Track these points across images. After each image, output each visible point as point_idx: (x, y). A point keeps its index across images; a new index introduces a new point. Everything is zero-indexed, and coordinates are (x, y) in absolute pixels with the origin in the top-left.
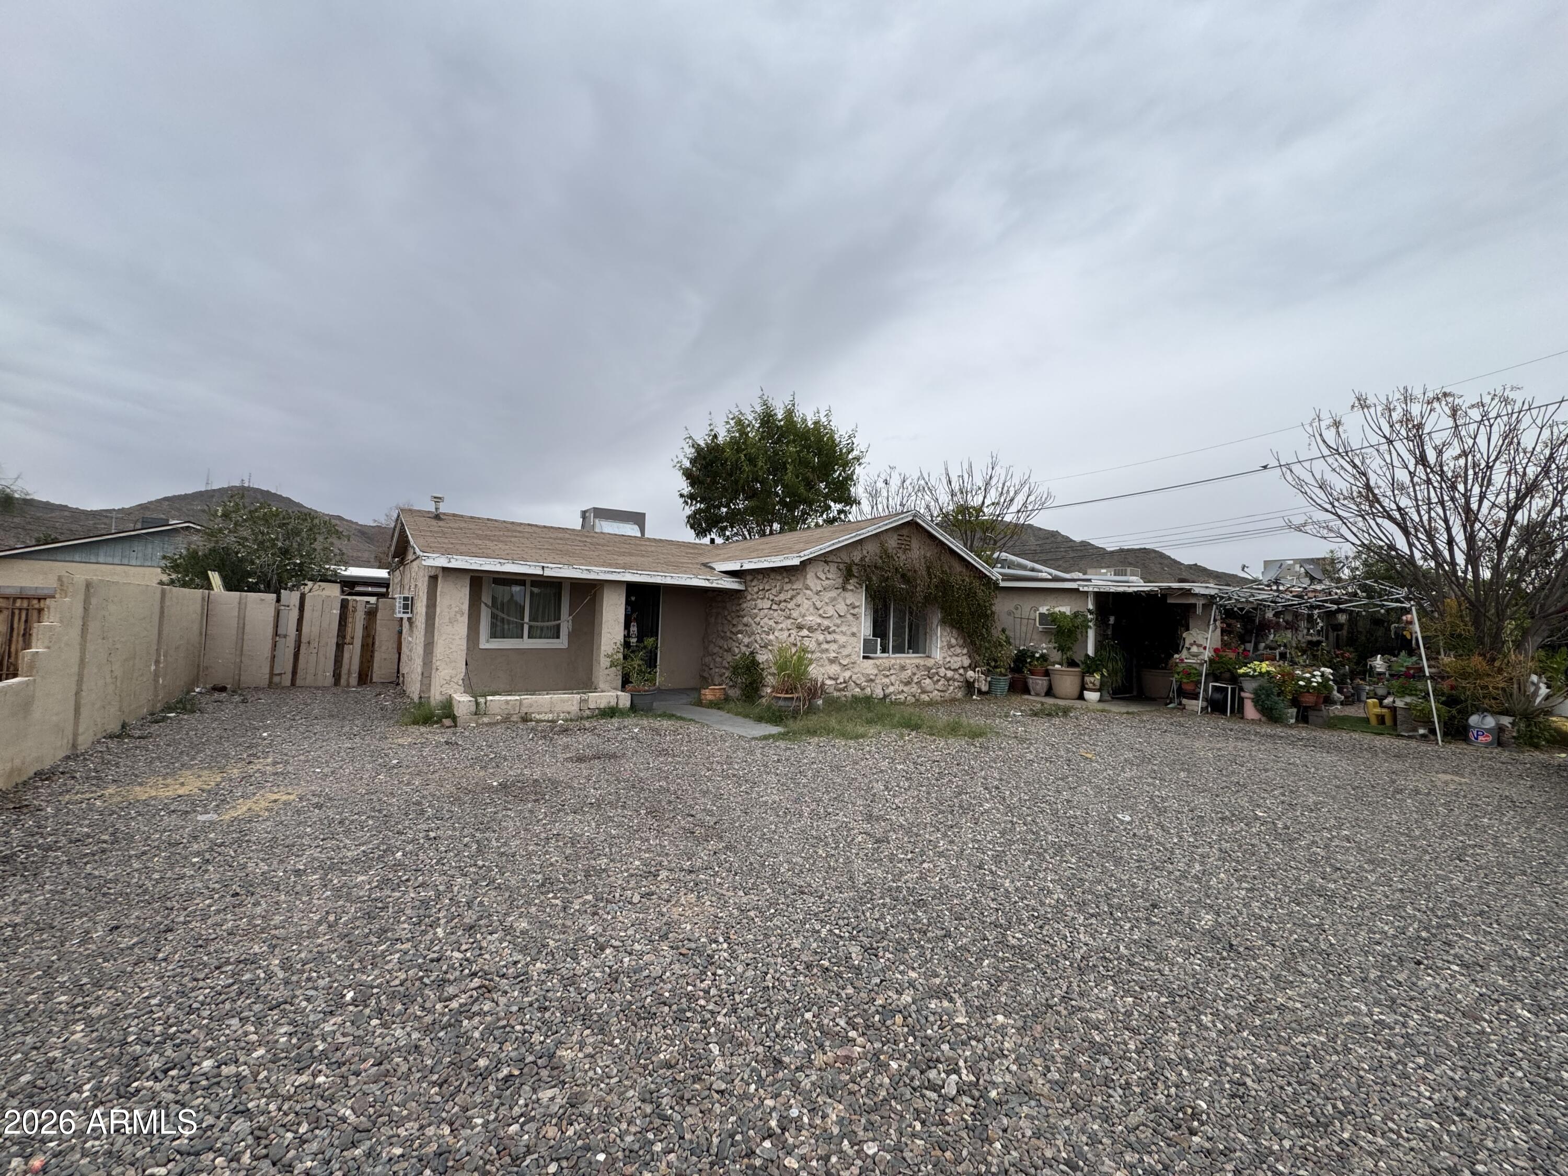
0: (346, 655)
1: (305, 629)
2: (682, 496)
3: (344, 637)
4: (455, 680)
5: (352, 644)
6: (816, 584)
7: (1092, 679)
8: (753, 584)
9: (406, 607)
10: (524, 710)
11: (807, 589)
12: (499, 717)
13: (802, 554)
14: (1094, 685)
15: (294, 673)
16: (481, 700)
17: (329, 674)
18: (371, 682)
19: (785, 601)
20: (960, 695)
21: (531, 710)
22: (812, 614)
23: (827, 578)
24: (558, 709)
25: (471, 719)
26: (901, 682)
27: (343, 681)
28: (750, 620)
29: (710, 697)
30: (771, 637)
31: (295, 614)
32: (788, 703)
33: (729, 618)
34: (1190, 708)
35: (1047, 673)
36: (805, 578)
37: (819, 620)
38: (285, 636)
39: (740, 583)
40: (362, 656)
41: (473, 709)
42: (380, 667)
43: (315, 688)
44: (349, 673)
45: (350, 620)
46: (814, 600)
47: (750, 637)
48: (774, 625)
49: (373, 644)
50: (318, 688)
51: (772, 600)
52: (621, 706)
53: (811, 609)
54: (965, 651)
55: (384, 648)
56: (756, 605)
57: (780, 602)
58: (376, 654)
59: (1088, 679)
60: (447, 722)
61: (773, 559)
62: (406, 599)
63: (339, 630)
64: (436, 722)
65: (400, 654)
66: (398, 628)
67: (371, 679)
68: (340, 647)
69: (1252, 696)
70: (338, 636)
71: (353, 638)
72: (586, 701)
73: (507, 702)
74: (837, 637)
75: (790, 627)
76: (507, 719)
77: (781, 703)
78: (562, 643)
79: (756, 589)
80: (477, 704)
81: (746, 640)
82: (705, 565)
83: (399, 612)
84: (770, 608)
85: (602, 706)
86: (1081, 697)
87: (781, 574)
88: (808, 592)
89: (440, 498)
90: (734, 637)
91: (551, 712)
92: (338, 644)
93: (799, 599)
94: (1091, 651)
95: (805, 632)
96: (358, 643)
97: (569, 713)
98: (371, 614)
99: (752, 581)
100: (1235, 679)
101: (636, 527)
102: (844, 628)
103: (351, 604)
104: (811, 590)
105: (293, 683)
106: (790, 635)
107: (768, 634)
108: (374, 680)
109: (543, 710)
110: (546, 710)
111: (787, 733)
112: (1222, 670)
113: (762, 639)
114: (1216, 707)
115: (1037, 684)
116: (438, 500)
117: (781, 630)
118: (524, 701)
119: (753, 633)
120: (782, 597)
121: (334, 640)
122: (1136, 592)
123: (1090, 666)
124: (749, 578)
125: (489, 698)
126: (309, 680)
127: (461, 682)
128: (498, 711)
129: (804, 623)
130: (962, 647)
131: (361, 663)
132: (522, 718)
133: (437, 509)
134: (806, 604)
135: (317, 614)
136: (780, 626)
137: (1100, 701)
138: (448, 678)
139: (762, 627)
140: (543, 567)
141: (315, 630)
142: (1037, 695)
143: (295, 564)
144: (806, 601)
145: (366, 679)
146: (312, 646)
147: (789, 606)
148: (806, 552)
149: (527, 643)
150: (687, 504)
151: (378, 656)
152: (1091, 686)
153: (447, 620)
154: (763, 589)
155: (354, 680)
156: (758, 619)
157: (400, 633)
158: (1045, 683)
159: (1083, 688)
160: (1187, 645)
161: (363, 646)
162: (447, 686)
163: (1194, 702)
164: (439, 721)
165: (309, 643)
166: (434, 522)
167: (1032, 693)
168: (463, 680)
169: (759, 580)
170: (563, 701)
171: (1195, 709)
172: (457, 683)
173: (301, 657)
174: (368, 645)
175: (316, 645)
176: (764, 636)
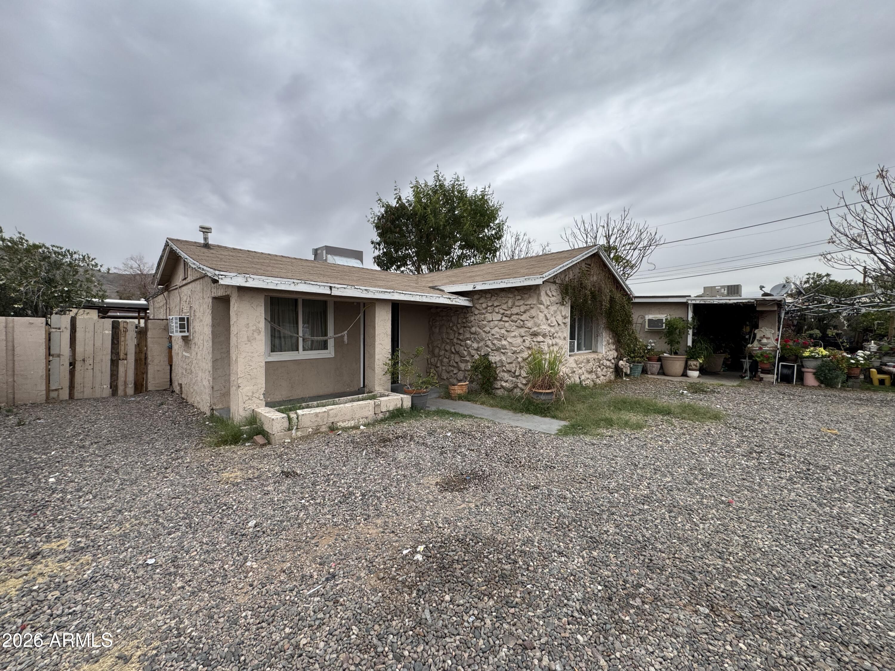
0: (121, 369)
1: (79, 349)
2: (372, 243)
3: (118, 354)
4: (257, 395)
5: (126, 359)
6: (546, 300)
7: (695, 363)
8: (480, 302)
9: (182, 326)
10: (331, 420)
11: (541, 304)
12: (310, 430)
13: (544, 276)
14: (696, 366)
15: (72, 386)
16: (293, 415)
17: (106, 386)
18: (146, 390)
19: (517, 314)
20: (613, 377)
21: (336, 420)
22: (544, 324)
23: (553, 296)
24: (357, 416)
25: (285, 435)
26: (587, 371)
27: (120, 392)
28: (478, 329)
29: (459, 392)
30: (504, 342)
31: (66, 336)
32: (549, 397)
33: (455, 328)
34: (767, 380)
35: (660, 360)
36: (539, 295)
37: (549, 328)
38: (59, 356)
39: (469, 301)
40: (136, 369)
41: (286, 424)
42: (154, 378)
43: (94, 399)
44: (125, 383)
45: (123, 339)
46: (545, 313)
47: (479, 343)
48: (506, 333)
49: (146, 358)
50: (96, 400)
51: (503, 314)
52: (405, 406)
53: (544, 320)
54: (614, 347)
55: (156, 361)
56: (485, 318)
57: (512, 314)
58: (149, 367)
59: (692, 363)
60: (259, 439)
61: (512, 280)
62: (182, 319)
63: (112, 348)
64: (247, 440)
65: (171, 366)
66: (167, 344)
67: (146, 388)
68: (115, 363)
69: (814, 371)
70: (112, 352)
71: (126, 354)
72: (379, 405)
73: (317, 415)
74: (557, 340)
75: (524, 334)
76: (317, 431)
77: (543, 397)
78: (329, 353)
79: (484, 306)
80: (290, 419)
81: (475, 345)
82: (433, 288)
83: (177, 331)
84: (500, 320)
85: (391, 409)
86: (684, 375)
87: (512, 293)
88: (542, 306)
89: (208, 229)
90: (463, 343)
91: (353, 419)
92: (112, 361)
93: (533, 312)
94: (690, 343)
95: (540, 338)
96: (131, 358)
97: (367, 418)
98: (142, 333)
99: (478, 299)
100: (798, 358)
101: (359, 261)
102: (560, 334)
103: (121, 325)
104: (544, 305)
105: (71, 396)
106: (524, 341)
107: (500, 340)
108: (150, 388)
109: (346, 418)
110: (348, 418)
111: (573, 426)
112: (790, 354)
113: (493, 344)
114: (785, 379)
115: (653, 367)
116: (205, 230)
117: (515, 337)
118: (330, 412)
119: (483, 340)
120: (515, 310)
121: (109, 357)
122: (735, 303)
123: (692, 354)
124: (476, 297)
125: (300, 412)
126: (88, 393)
127: (262, 397)
128: (308, 424)
129: (539, 331)
130: (614, 344)
131: (136, 375)
132: (330, 427)
133: (206, 239)
134: (541, 316)
135: (90, 335)
136: (513, 334)
137: (699, 377)
138: (250, 394)
139: (493, 335)
140: (331, 288)
141: (90, 349)
142: (652, 374)
143: (63, 291)
144: (540, 314)
145: (142, 388)
146: (87, 363)
147: (523, 318)
148: (547, 274)
149: (302, 355)
150: (376, 248)
151: (152, 370)
152: (694, 367)
153: (245, 339)
154: (493, 305)
155: (130, 390)
156: (487, 329)
157: (170, 348)
158: (659, 366)
159: (687, 367)
160: (758, 337)
161: (136, 361)
162: (250, 401)
163: (770, 376)
164: (250, 438)
165: (84, 360)
166: (205, 250)
167: (649, 373)
168: (264, 394)
169: (486, 298)
170: (361, 408)
171: (772, 380)
172: (259, 398)
173: (77, 374)
174: (140, 359)
175: (91, 362)
176: (495, 342)
